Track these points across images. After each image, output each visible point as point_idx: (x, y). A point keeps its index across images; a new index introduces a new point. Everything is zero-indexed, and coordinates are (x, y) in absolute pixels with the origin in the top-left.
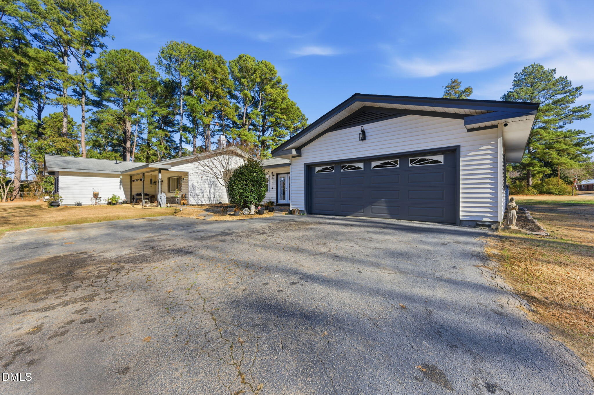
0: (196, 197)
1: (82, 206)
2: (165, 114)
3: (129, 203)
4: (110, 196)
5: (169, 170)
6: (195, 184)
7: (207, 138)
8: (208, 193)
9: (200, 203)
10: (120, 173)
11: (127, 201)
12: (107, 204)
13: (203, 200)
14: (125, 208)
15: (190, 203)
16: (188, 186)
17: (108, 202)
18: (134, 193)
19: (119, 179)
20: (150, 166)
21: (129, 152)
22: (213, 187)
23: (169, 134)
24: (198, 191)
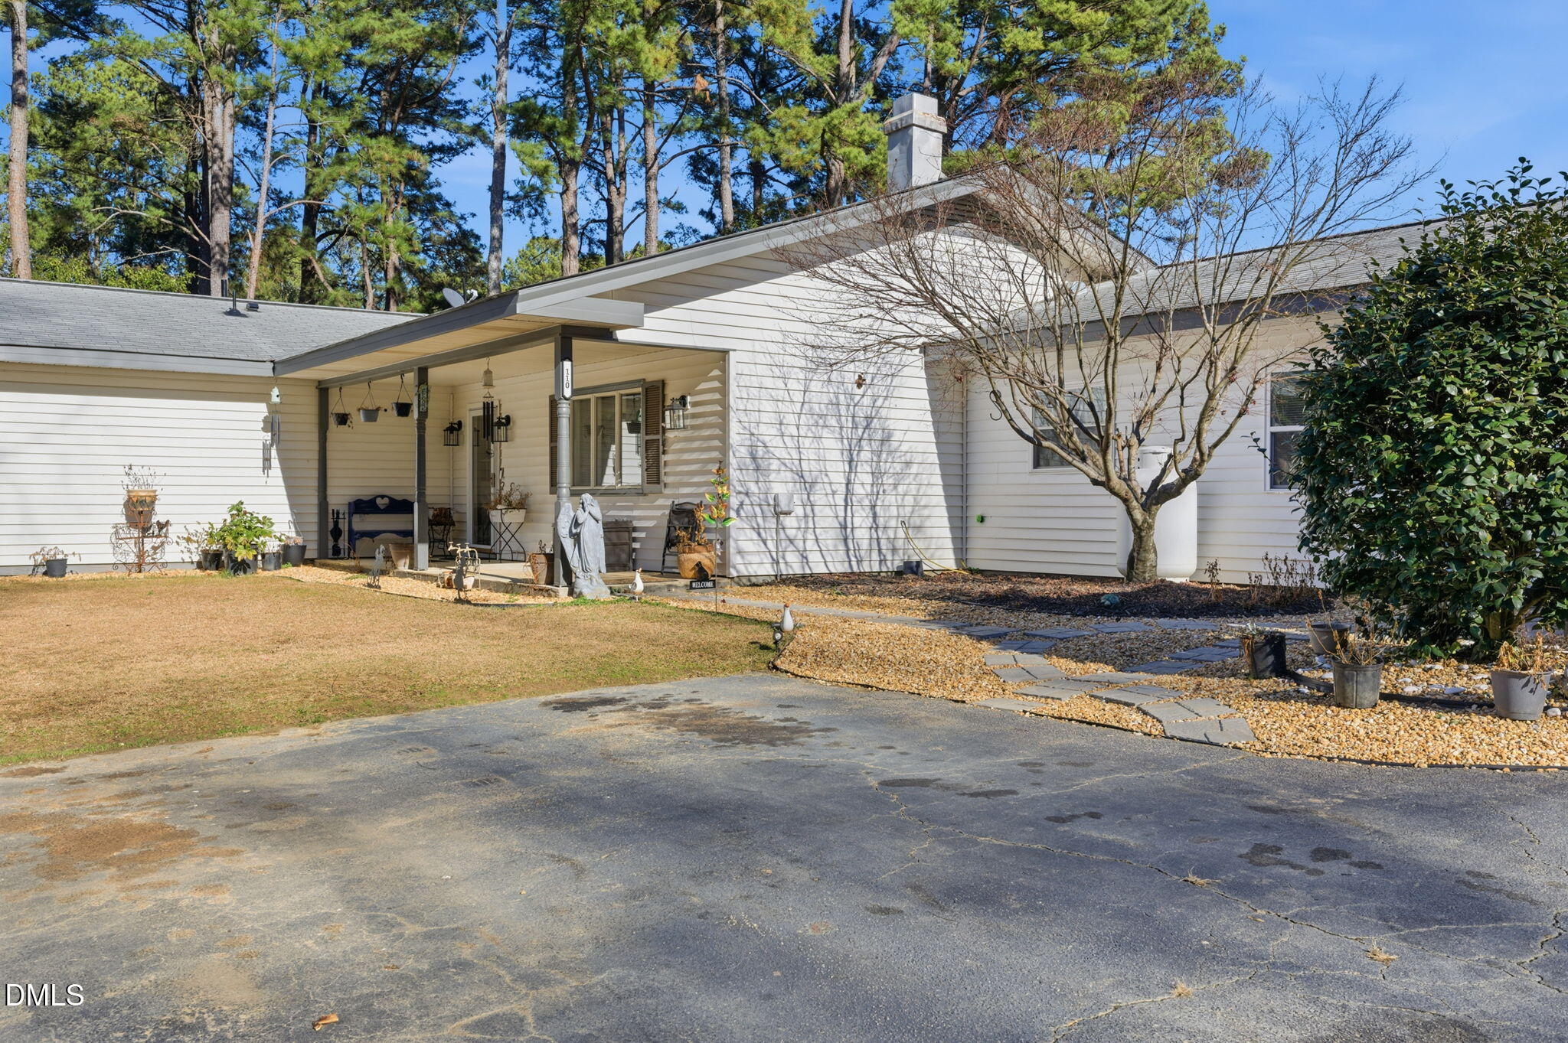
0: (772, 523)
1: (68, 576)
2: (410, 47)
3: (311, 562)
4: (220, 517)
5: (621, 335)
6: (767, 431)
7: (609, 180)
8: (840, 500)
9: (794, 566)
10: (266, 370)
11: (303, 548)
12: (200, 565)
13: (810, 544)
14: (302, 590)
15: (739, 566)
16: (725, 448)
17: (205, 553)
18: (340, 496)
19: (260, 410)
20: (521, 307)
21: (223, 268)
22: (865, 455)
23: (420, 159)
24: (781, 486)
